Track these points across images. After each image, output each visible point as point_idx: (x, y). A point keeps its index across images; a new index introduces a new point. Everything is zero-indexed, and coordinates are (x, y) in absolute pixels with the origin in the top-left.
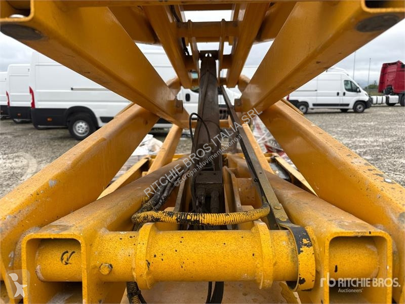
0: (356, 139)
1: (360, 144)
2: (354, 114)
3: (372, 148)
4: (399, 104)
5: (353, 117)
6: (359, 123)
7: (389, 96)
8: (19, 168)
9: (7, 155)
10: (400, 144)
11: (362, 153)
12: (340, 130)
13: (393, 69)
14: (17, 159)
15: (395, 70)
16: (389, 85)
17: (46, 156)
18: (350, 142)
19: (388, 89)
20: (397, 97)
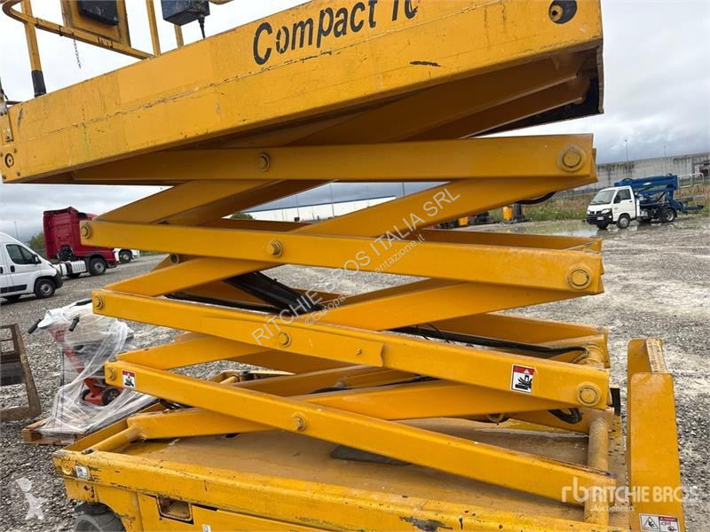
4: (88, 274)
7: (70, 262)
13: (64, 220)
16: (63, 246)
19: (62, 251)
20: (83, 262)
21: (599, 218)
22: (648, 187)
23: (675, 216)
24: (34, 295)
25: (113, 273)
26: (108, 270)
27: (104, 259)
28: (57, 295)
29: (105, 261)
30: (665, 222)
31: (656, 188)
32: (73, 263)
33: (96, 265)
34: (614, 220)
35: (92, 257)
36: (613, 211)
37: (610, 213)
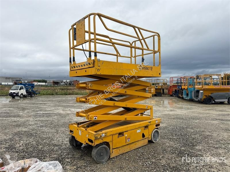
21: (14, 95)
22: (27, 86)
23: (34, 95)
30: (31, 97)
31: (29, 87)
34: (19, 95)
36: (19, 92)
37: (18, 93)
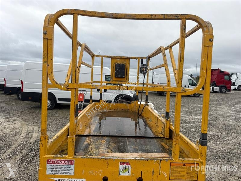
0: (191, 116)
1: (192, 121)
2: (194, 98)
3: (198, 124)
4: (219, 92)
5: (193, 100)
6: (195, 105)
7: (214, 87)
8: (18, 128)
9: (8, 119)
10: (212, 122)
11: (192, 127)
12: (184, 109)
13: (216, 73)
14: (14, 122)
15: (217, 73)
16: (214, 81)
17: (30, 121)
18: (187, 119)
19: (213, 83)
20: (218, 88)
24: (193, 95)
25: (229, 93)
26: (227, 92)
27: (226, 88)
28: (200, 97)
29: (227, 89)
32: (215, 88)
33: (223, 90)
35: (222, 87)
